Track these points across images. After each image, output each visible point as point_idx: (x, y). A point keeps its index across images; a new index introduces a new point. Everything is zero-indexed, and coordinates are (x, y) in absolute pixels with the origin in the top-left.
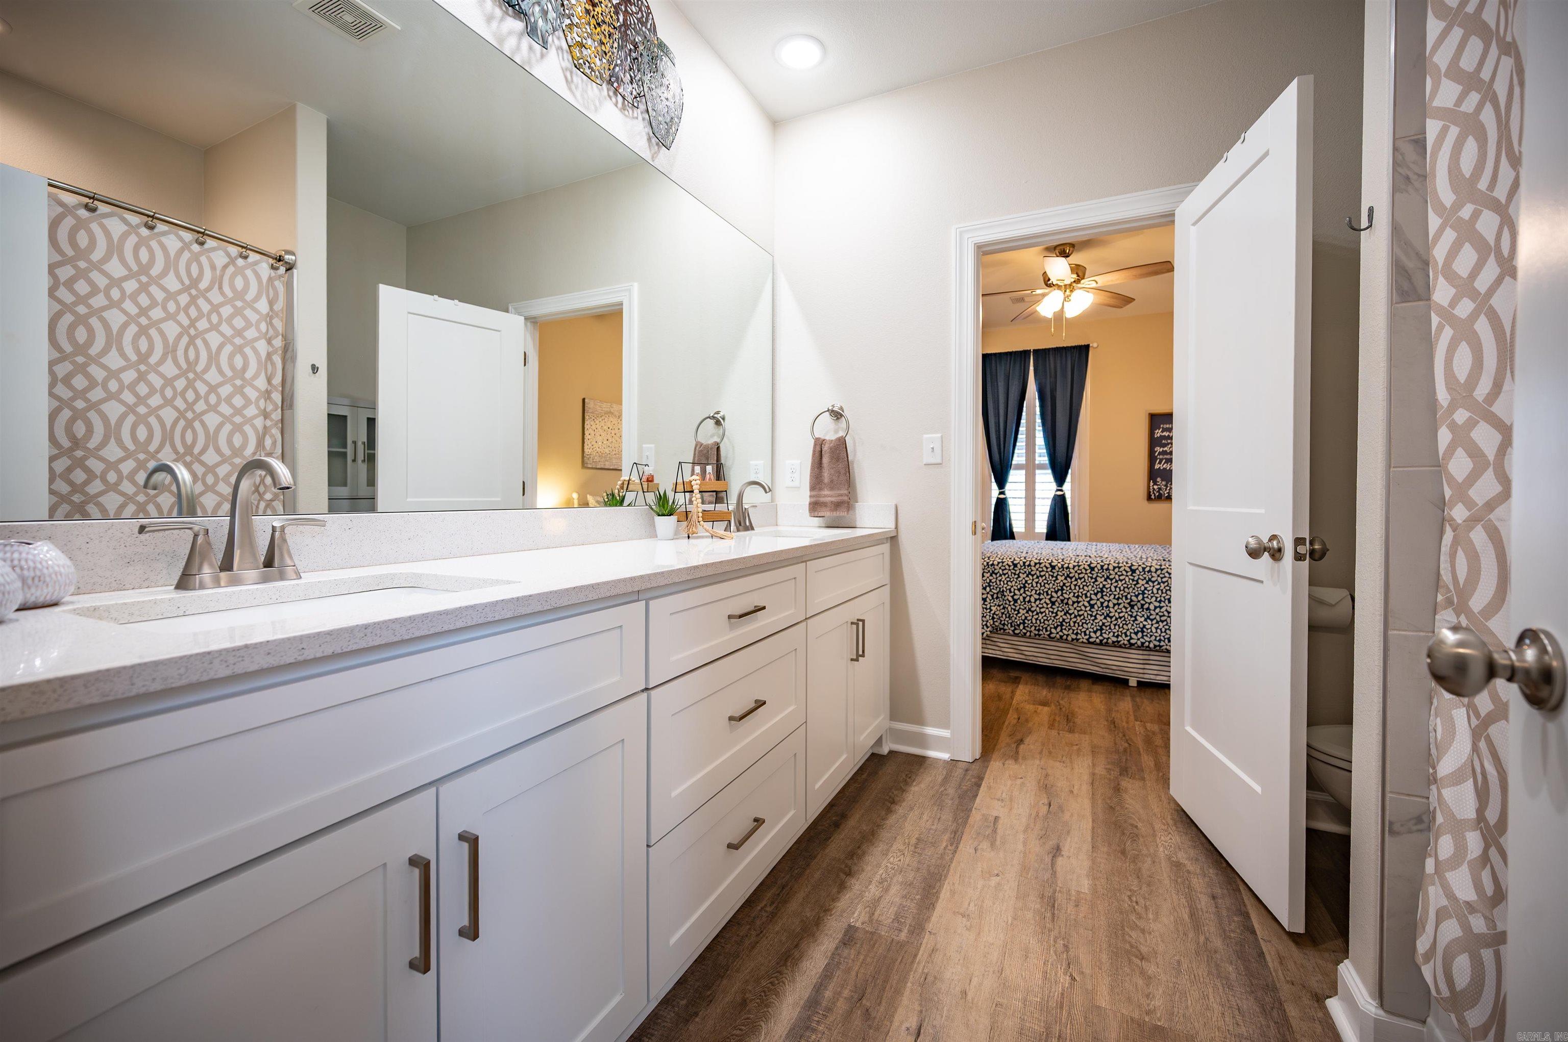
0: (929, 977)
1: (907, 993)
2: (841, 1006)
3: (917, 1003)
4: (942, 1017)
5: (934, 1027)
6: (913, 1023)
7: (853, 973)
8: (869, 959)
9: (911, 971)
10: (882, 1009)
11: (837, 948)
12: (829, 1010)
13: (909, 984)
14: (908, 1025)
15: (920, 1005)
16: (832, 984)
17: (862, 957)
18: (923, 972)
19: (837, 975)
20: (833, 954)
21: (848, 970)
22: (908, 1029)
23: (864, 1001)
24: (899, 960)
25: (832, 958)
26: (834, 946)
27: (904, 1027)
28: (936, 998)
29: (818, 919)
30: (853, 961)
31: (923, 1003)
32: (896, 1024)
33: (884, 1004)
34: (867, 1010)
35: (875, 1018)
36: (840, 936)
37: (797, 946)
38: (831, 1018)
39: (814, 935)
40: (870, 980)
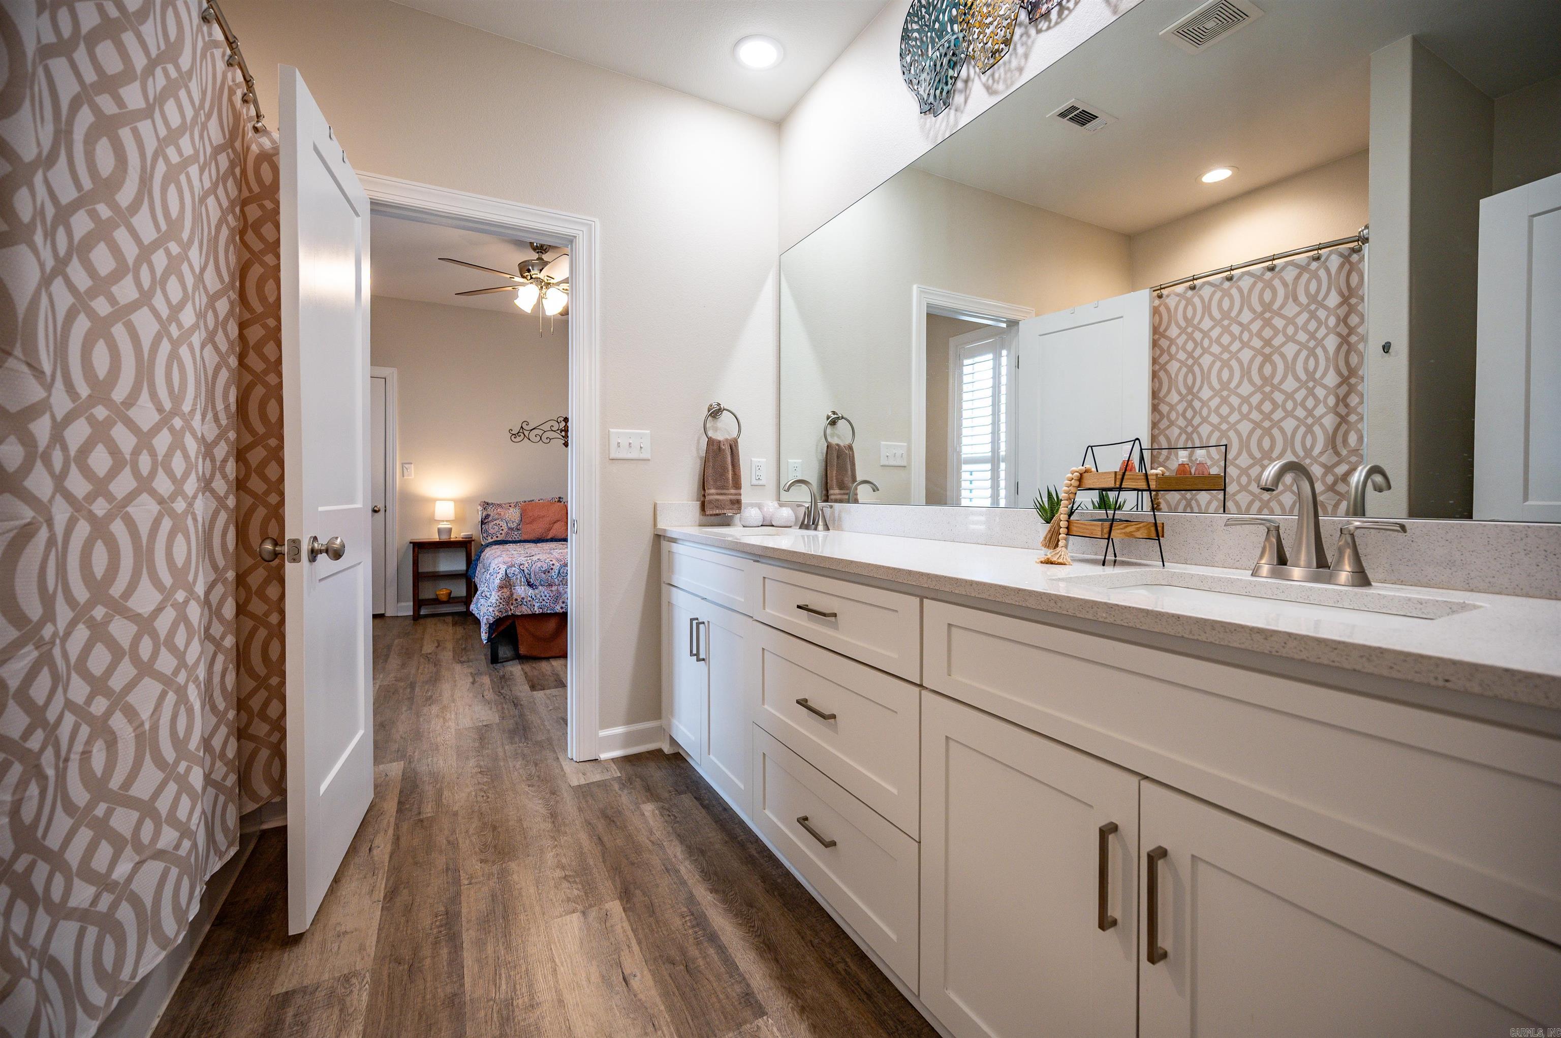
0: (652, 1029)
1: (658, 1000)
2: (693, 952)
3: (644, 999)
4: (616, 1006)
5: (618, 993)
6: (635, 983)
7: (712, 978)
8: (715, 1000)
9: (671, 1021)
10: (665, 973)
11: (748, 985)
12: (698, 943)
13: (662, 1008)
14: (636, 979)
15: (640, 1000)
16: (716, 959)
17: (721, 996)
18: (660, 1028)
19: (722, 967)
20: (744, 979)
21: (719, 978)
22: (635, 976)
23: (682, 967)
24: (690, 1021)
25: (740, 975)
26: (752, 985)
27: (638, 974)
28: (632, 1016)
29: (797, 995)
30: (725, 988)
31: (638, 1003)
32: (646, 972)
33: (668, 978)
34: (674, 964)
35: (664, 964)
36: (760, 997)
37: (776, 961)
38: (691, 940)
39: (778, 978)
40: (695, 986)
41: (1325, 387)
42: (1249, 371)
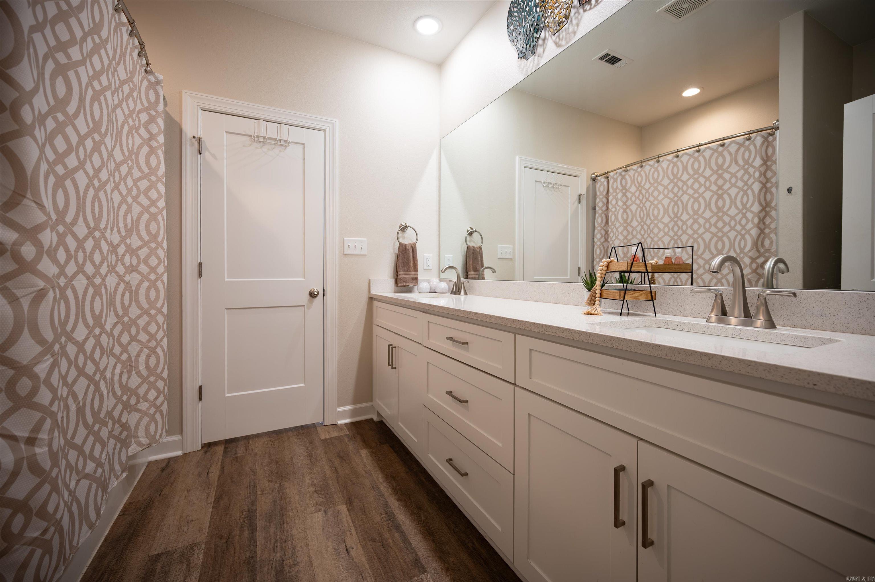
0: (362, 579)
1: (365, 562)
2: (386, 535)
3: (357, 561)
4: (342, 565)
5: (343, 558)
6: (353, 553)
7: (396, 550)
8: (397, 563)
9: (372, 575)
10: (370, 547)
11: (417, 555)
12: (389, 530)
13: (368, 567)
14: (353, 550)
15: (355, 562)
16: (399, 539)
17: (401, 561)
18: (366, 579)
19: (402, 544)
20: (415, 551)
21: (400, 550)
22: (353, 548)
23: (380, 544)
24: (383, 575)
25: (413, 549)
26: (419, 555)
27: (355, 548)
28: (350, 571)
29: (444, 561)
30: (403, 556)
31: (354, 564)
32: (359, 546)
33: (371, 550)
34: (375, 542)
35: (369, 541)
36: (423, 562)
37: (434, 541)
38: (385, 528)
39: (434, 551)
40: (387, 555)
41: (752, 212)
42: (709, 205)
